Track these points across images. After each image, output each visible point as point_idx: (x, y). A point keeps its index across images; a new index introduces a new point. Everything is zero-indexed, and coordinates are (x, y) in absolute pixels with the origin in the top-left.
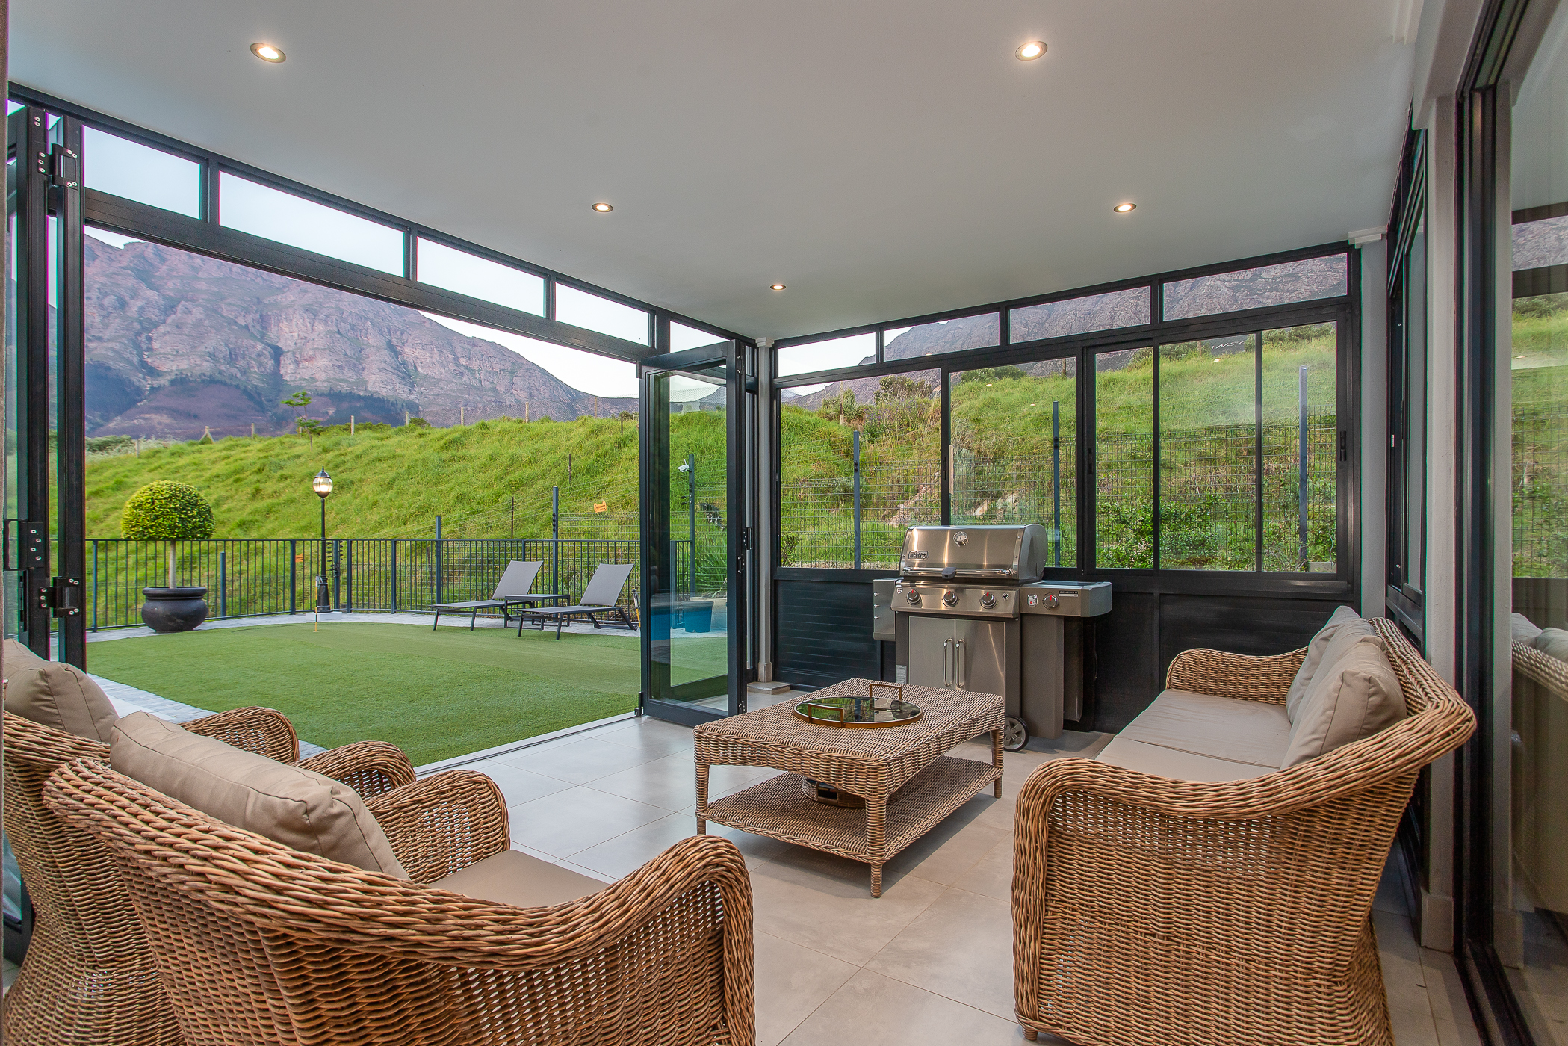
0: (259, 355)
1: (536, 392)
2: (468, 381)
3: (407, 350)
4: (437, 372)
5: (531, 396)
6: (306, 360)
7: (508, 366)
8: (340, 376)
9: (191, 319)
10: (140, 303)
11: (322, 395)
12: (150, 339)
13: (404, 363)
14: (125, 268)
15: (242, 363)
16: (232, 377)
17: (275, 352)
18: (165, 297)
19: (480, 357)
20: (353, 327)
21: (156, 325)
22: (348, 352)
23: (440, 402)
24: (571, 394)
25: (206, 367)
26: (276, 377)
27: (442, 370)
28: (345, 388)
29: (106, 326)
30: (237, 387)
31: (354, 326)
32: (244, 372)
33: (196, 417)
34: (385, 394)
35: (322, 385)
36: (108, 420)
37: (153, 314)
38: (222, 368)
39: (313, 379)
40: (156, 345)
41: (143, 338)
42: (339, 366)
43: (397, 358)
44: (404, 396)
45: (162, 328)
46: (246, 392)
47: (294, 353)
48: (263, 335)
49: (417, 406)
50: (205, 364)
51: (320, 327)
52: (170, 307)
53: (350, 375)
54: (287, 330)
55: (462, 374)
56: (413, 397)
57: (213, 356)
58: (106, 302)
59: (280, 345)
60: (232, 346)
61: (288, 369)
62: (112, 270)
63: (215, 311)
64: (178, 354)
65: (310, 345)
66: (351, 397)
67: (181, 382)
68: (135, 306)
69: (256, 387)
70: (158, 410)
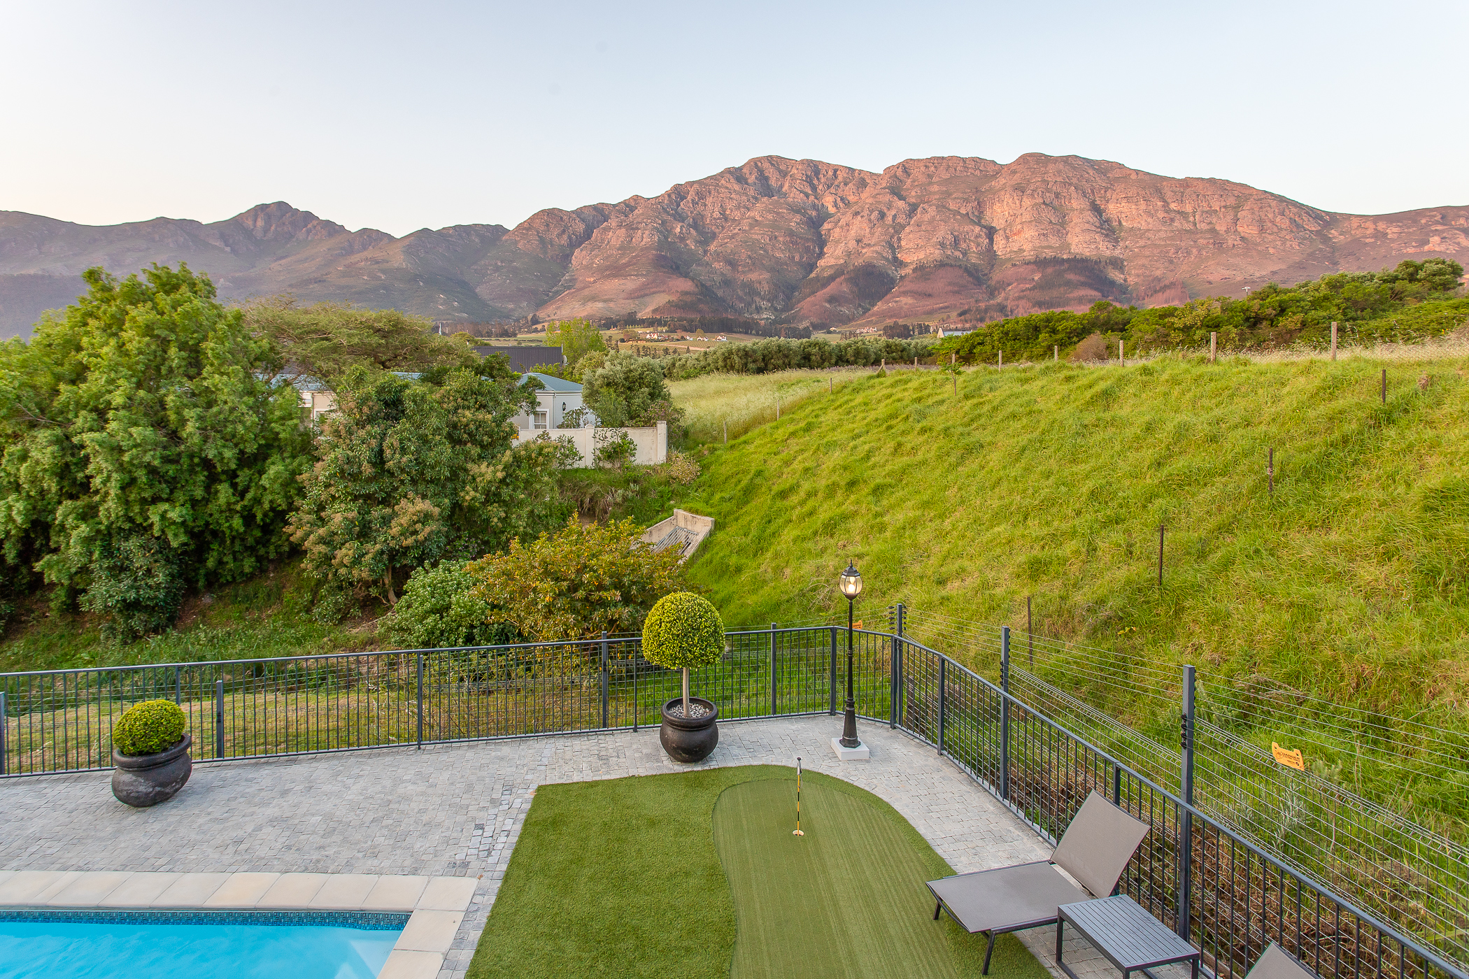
0: (976, 237)
1: (1269, 225)
2: (1180, 227)
3: (1111, 206)
4: (1143, 223)
5: (1262, 230)
6: (1015, 234)
7: (1231, 201)
8: (1045, 244)
9: (927, 217)
10: (893, 212)
11: (1028, 263)
12: (899, 239)
13: (1108, 221)
14: (884, 188)
15: (964, 246)
16: (957, 259)
17: (990, 233)
18: (909, 205)
19: (1194, 197)
20: (1057, 195)
21: (903, 227)
22: (1052, 219)
23: (1147, 253)
24: (1321, 218)
25: (937, 254)
26: (990, 253)
27: (1150, 220)
28: (1049, 254)
29: (872, 234)
30: (960, 266)
31: (1059, 194)
32: (965, 254)
33: (930, 295)
34: (1088, 254)
35: (1029, 255)
36: (874, 305)
37: (901, 219)
38: (949, 253)
39: (1021, 250)
40: (903, 243)
41: (895, 239)
42: (1044, 235)
43: (1101, 216)
44: (1108, 253)
45: (907, 229)
46: (966, 270)
47: (1005, 230)
48: (980, 218)
49: (1122, 261)
50: (937, 252)
51: (1027, 202)
52: (913, 209)
53: (1054, 241)
54: (999, 211)
55: (1172, 220)
56: (1117, 252)
57: (942, 245)
58: (872, 217)
59: (994, 225)
60: (956, 233)
61: (1000, 245)
62: (876, 192)
63: (944, 207)
64: (918, 247)
65: (1018, 220)
66: (1056, 261)
67: (920, 269)
68: (890, 215)
69: (974, 265)
70: (905, 293)
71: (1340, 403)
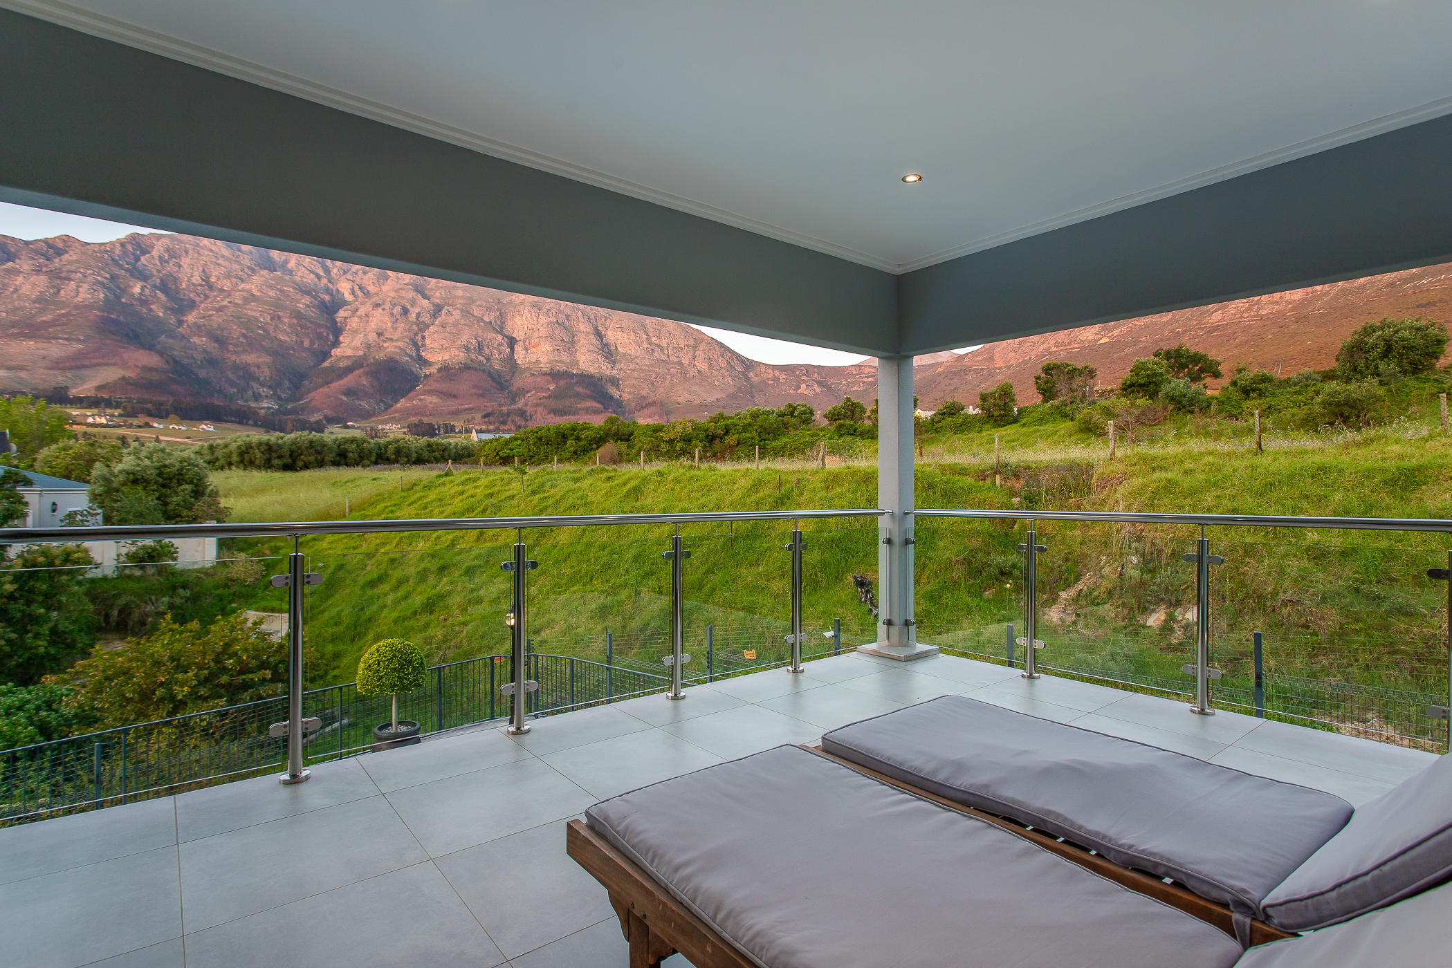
0: (499, 345)
1: (715, 363)
2: (658, 357)
3: (610, 333)
4: (633, 350)
5: (710, 367)
6: (533, 347)
7: (691, 342)
8: (558, 358)
9: (451, 320)
10: (417, 310)
11: (545, 374)
12: (424, 338)
13: (607, 345)
14: (408, 284)
15: (487, 352)
16: (480, 363)
17: (511, 342)
18: (434, 305)
19: (668, 335)
20: (568, 317)
21: (428, 326)
22: (564, 337)
23: (636, 375)
24: (744, 363)
25: (462, 356)
26: (511, 361)
27: (637, 348)
28: (562, 367)
29: (395, 329)
30: (484, 371)
31: (569, 316)
32: (488, 360)
33: (455, 396)
34: (592, 371)
35: (545, 367)
36: (397, 401)
37: (426, 318)
38: (473, 357)
39: (538, 362)
40: (427, 342)
41: (419, 337)
42: (557, 350)
43: (602, 341)
44: (608, 372)
45: (432, 329)
46: (490, 375)
47: (524, 342)
48: (502, 328)
49: (618, 380)
50: (462, 354)
51: (543, 319)
52: (437, 310)
53: (565, 357)
54: (519, 323)
55: (653, 351)
56: (614, 372)
57: (467, 349)
58: (395, 311)
59: (514, 336)
60: (480, 339)
61: (519, 355)
62: (399, 286)
63: (469, 312)
64: (442, 348)
65: (536, 335)
66: (567, 375)
67: (445, 369)
68: (413, 313)
69: (497, 371)
70: (430, 392)
71: (761, 494)
